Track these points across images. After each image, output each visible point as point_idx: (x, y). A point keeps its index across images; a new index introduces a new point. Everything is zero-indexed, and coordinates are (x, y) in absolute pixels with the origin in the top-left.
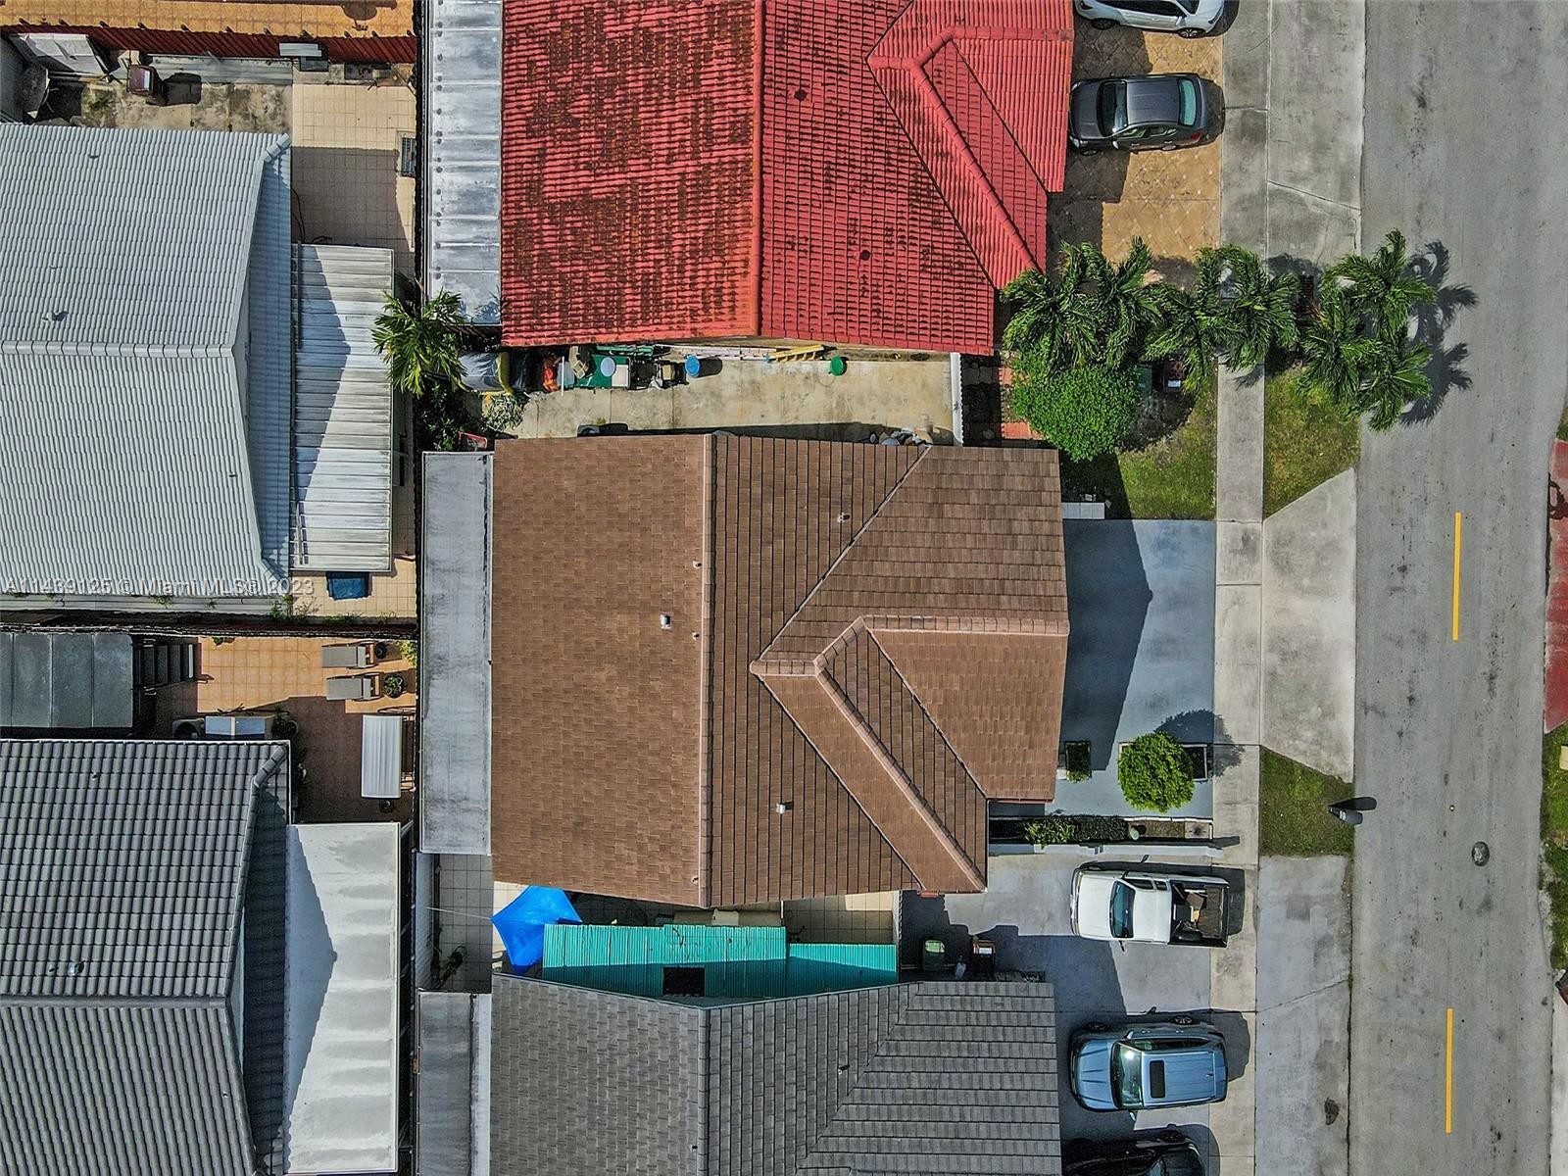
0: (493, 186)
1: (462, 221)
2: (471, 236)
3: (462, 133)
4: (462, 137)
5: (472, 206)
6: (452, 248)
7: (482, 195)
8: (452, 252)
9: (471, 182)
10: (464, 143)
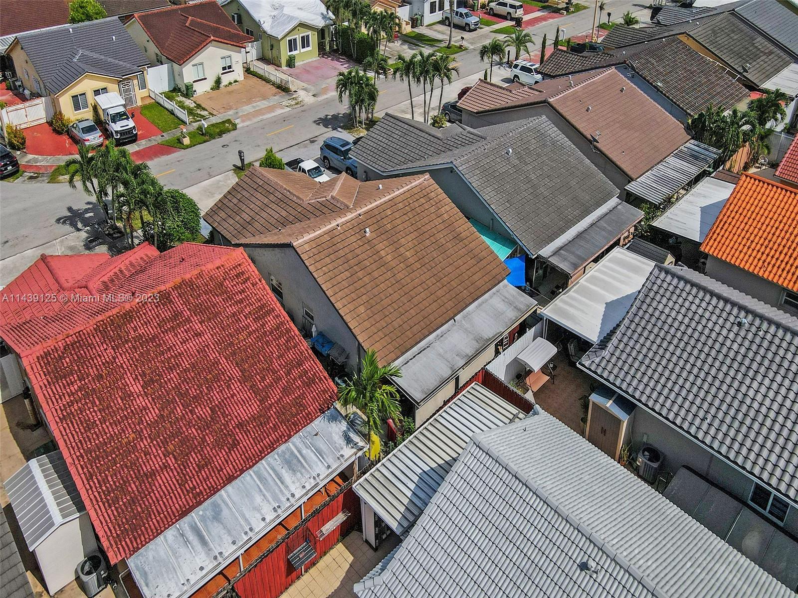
0: (276, 456)
1: (306, 461)
2: (309, 451)
3: (264, 495)
4: (266, 493)
5: (295, 461)
6: (323, 458)
7: (285, 459)
8: (324, 456)
9: (284, 471)
10: (268, 490)
